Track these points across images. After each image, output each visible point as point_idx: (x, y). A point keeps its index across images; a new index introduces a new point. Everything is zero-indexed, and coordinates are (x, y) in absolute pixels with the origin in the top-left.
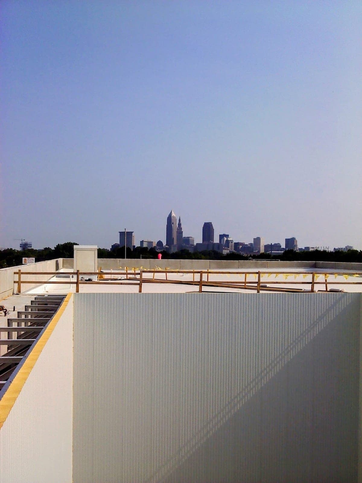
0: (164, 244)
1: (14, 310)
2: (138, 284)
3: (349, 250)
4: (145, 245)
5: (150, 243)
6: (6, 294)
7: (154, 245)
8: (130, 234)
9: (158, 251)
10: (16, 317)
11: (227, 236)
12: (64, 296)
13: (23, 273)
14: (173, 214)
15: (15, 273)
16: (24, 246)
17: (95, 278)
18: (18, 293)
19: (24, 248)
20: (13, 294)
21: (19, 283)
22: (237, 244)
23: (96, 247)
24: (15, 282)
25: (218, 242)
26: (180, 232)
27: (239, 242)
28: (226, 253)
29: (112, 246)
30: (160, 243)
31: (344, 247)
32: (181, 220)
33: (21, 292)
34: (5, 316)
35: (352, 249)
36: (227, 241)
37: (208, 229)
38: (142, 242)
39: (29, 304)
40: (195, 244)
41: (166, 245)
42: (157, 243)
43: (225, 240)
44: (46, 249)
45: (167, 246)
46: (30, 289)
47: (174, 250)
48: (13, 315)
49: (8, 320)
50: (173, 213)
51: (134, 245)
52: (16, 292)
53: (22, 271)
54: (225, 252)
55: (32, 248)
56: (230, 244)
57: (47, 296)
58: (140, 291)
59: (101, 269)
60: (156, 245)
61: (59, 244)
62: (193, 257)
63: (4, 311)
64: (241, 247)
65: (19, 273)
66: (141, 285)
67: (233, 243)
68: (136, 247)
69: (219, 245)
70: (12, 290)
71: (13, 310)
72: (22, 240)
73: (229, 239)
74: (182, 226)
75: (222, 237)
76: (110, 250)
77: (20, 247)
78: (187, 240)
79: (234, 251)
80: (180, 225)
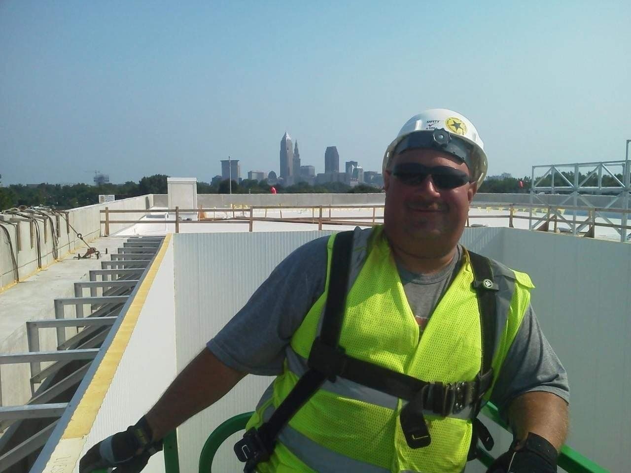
0: (278, 175)
1: (107, 253)
2: (249, 222)
3: (506, 179)
4: (254, 177)
5: (260, 174)
6: (94, 235)
7: (266, 176)
8: (235, 163)
9: (270, 184)
10: (110, 260)
11: (355, 164)
12: (163, 238)
13: (111, 211)
14: (288, 137)
15: (101, 211)
16: (100, 179)
17: (195, 218)
18: (106, 235)
19: (99, 183)
20: (100, 236)
21: (107, 222)
22: (367, 174)
23: (195, 180)
24: (101, 222)
25: (344, 171)
26: (297, 160)
27: (371, 171)
28: (354, 186)
29: (213, 178)
30: (272, 174)
31: (500, 175)
32: (298, 143)
33: (110, 234)
34: (98, 259)
35: (509, 177)
36: (356, 169)
37: (331, 155)
38: (250, 174)
39: (122, 247)
40: (316, 174)
41: (280, 176)
42: (269, 174)
43: (353, 169)
44: (128, 183)
45: (281, 178)
46: (121, 231)
47: (290, 183)
48: (106, 258)
49: (102, 262)
50: (287, 135)
51: (240, 177)
52: (103, 234)
53: (109, 209)
54: (353, 184)
55: (110, 182)
56: (359, 174)
57: (141, 238)
58: (251, 230)
59: (202, 206)
60: (267, 177)
61: (145, 177)
62: (314, 191)
63: (96, 253)
64: (372, 177)
65: (106, 211)
66: (252, 223)
67: (363, 173)
68: (243, 179)
69: (345, 175)
70: (99, 231)
71: (105, 253)
72: (96, 172)
73: (358, 167)
74: (300, 152)
75: (348, 165)
76: (210, 184)
77: (94, 181)
78: (307, 170)
79: (364, 182)
80: (296, 150)
